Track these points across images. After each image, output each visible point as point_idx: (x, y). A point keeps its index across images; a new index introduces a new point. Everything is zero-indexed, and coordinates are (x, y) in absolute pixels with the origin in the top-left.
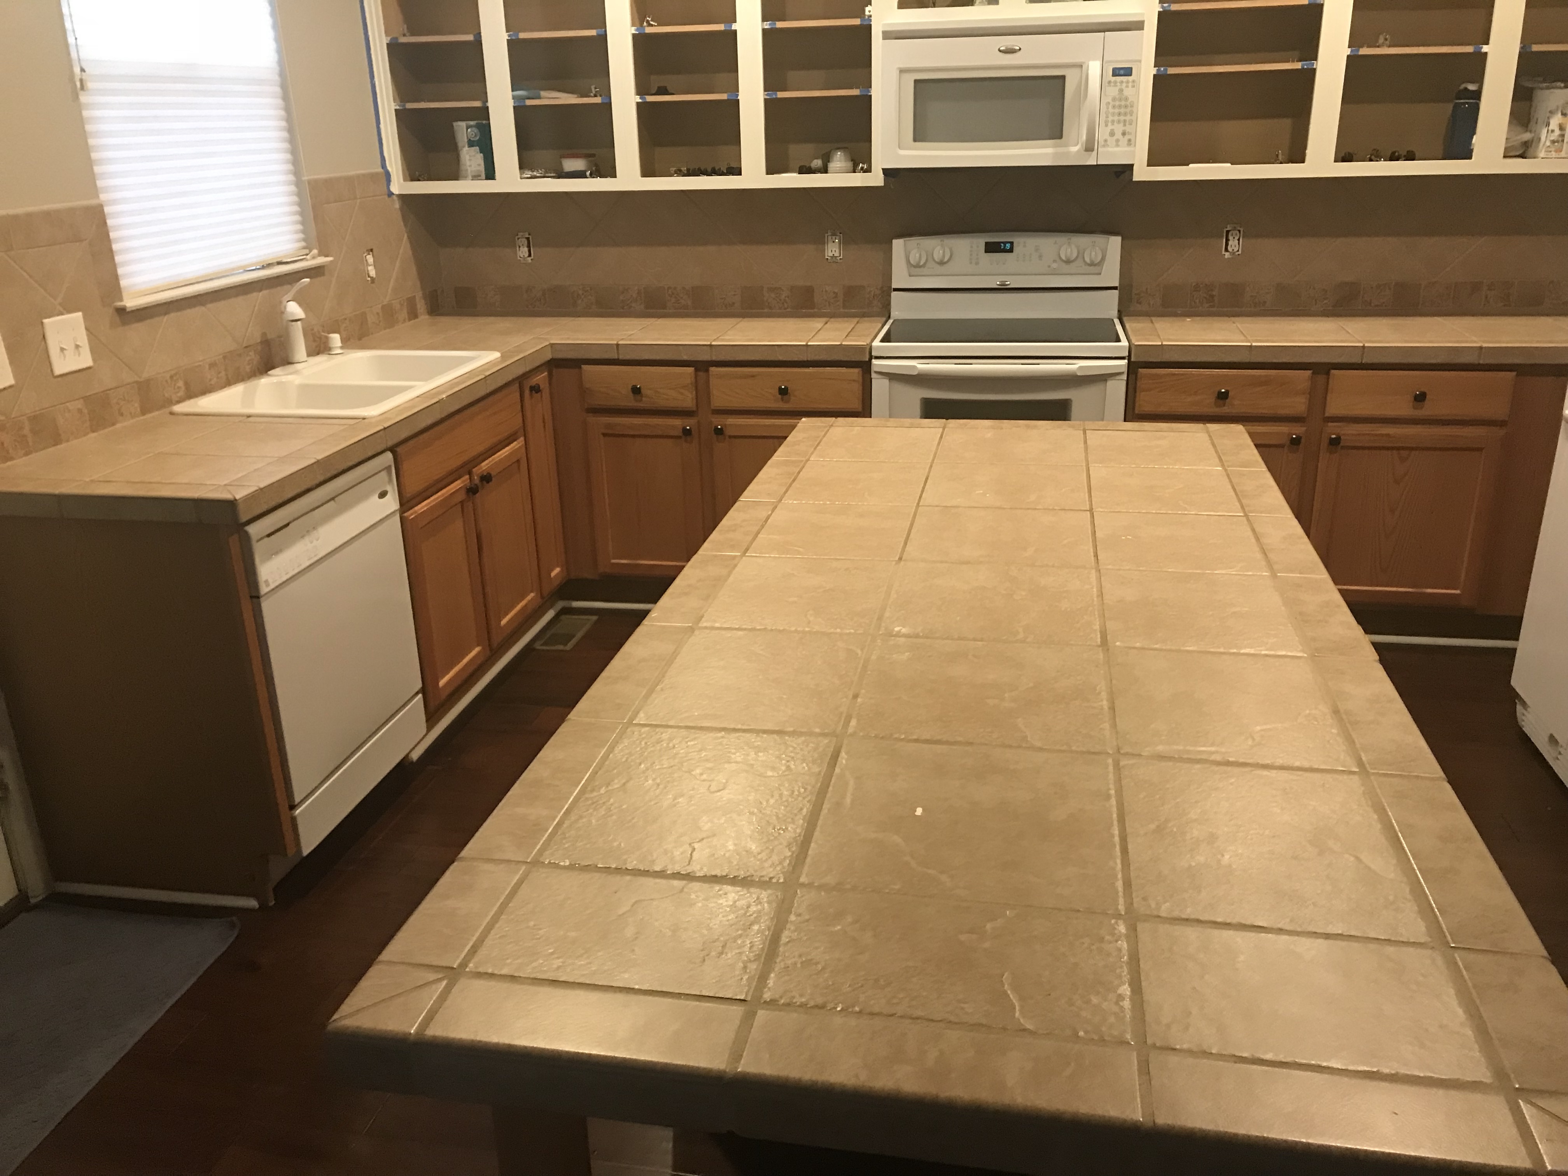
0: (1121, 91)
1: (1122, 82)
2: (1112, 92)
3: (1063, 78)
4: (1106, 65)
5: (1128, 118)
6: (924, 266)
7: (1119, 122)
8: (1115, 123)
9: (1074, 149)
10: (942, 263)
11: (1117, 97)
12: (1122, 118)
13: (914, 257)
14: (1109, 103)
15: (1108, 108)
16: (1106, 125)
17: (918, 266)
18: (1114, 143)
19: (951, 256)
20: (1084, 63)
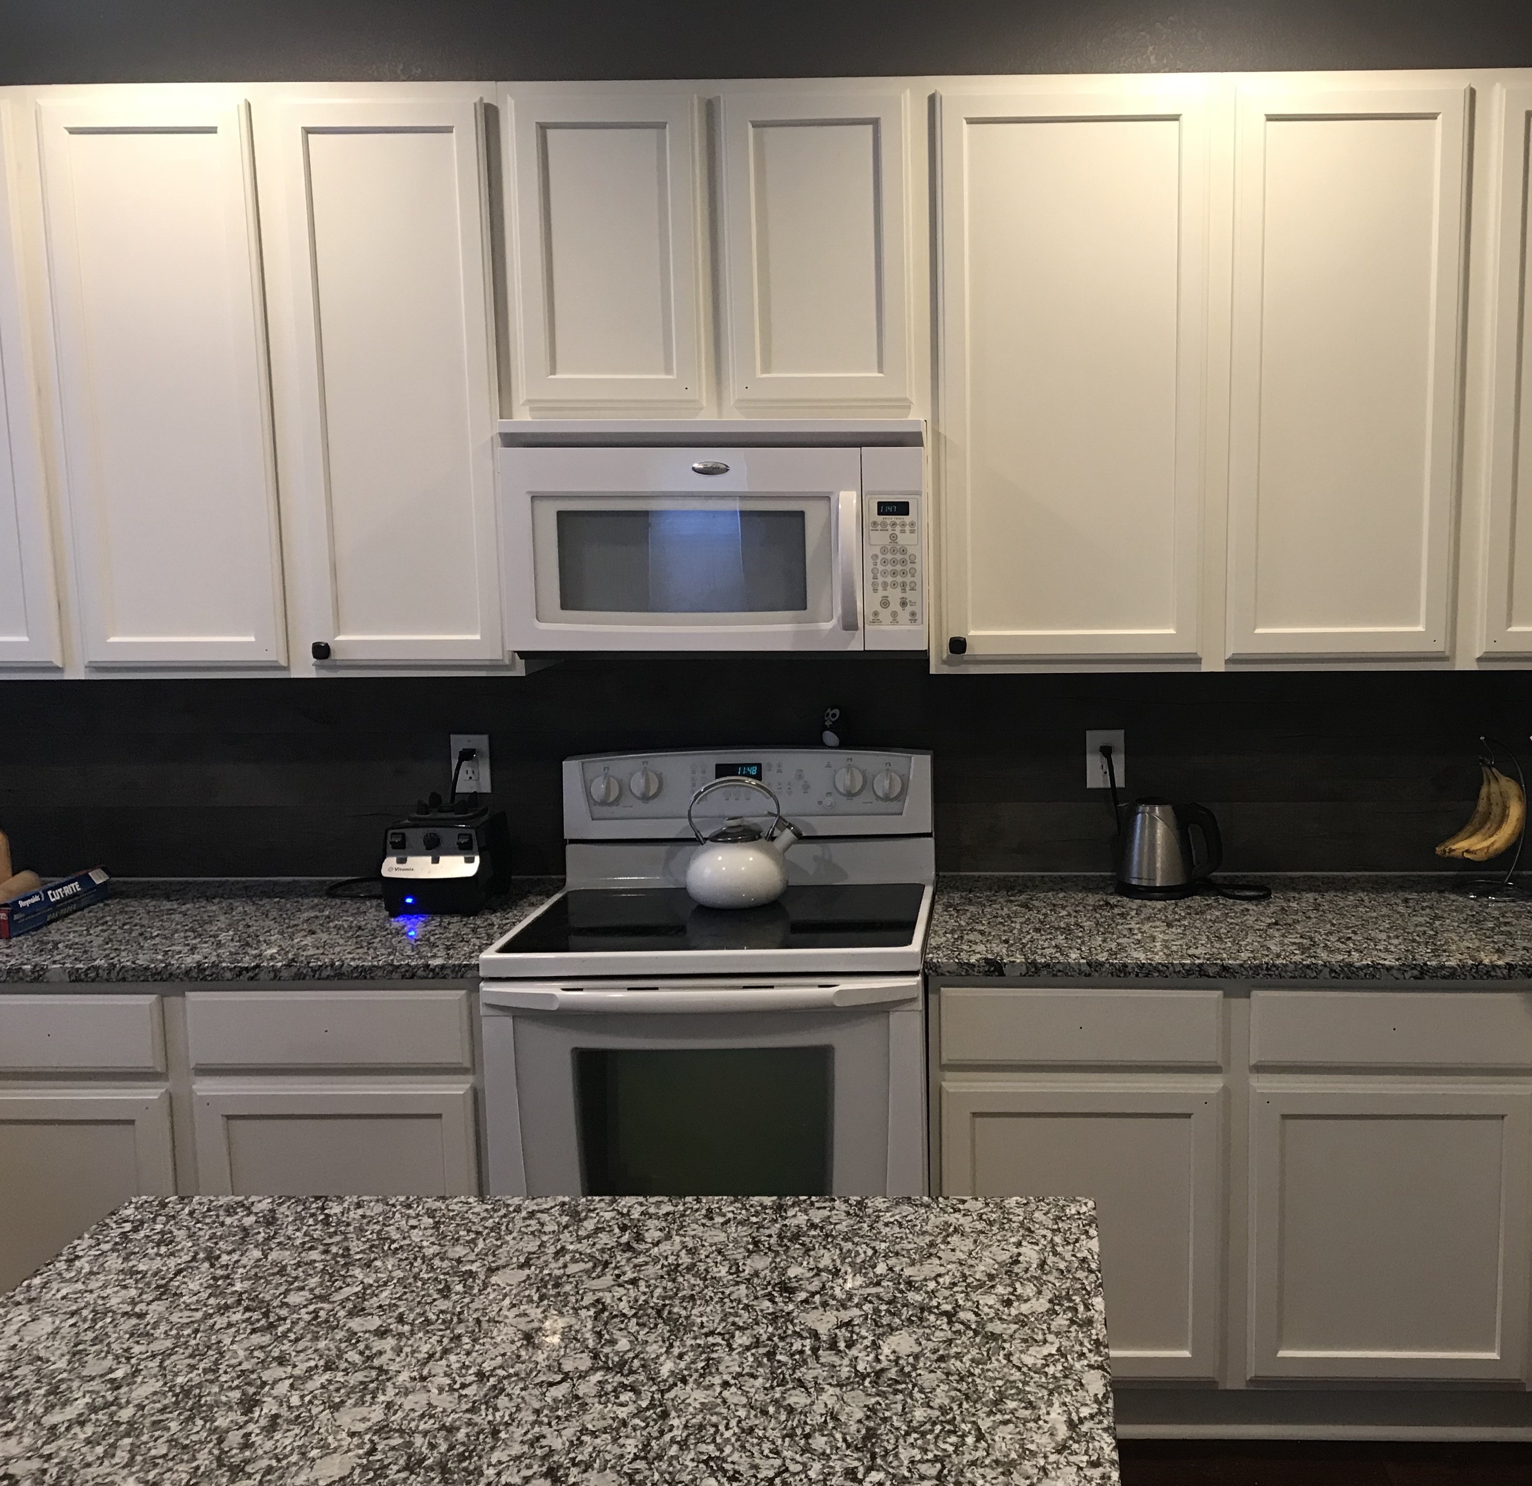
0: (893, 537)
1: (894, 524)
2: (880, 538)
3: (802, 514)
4: (868, 497)
5: (908, 579)
6: (617, 801)
7: (894, 585)
8: (889, 588)
9: (827, 626)
10: (645, 798)
11: (889, 547)
12: (899, 579)
13: (599, 789)
14: (877, 556)
15: (875, 564)
16: (875, 590)
17: (604, 803)
18: (891, 619)
19: (660, 789)
20: (831, 493)
